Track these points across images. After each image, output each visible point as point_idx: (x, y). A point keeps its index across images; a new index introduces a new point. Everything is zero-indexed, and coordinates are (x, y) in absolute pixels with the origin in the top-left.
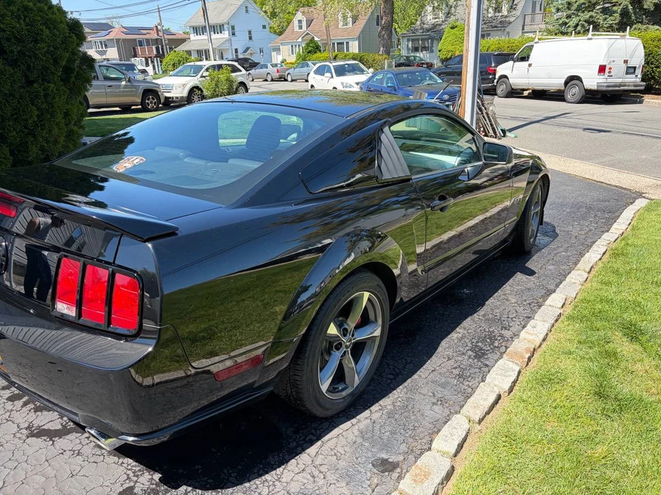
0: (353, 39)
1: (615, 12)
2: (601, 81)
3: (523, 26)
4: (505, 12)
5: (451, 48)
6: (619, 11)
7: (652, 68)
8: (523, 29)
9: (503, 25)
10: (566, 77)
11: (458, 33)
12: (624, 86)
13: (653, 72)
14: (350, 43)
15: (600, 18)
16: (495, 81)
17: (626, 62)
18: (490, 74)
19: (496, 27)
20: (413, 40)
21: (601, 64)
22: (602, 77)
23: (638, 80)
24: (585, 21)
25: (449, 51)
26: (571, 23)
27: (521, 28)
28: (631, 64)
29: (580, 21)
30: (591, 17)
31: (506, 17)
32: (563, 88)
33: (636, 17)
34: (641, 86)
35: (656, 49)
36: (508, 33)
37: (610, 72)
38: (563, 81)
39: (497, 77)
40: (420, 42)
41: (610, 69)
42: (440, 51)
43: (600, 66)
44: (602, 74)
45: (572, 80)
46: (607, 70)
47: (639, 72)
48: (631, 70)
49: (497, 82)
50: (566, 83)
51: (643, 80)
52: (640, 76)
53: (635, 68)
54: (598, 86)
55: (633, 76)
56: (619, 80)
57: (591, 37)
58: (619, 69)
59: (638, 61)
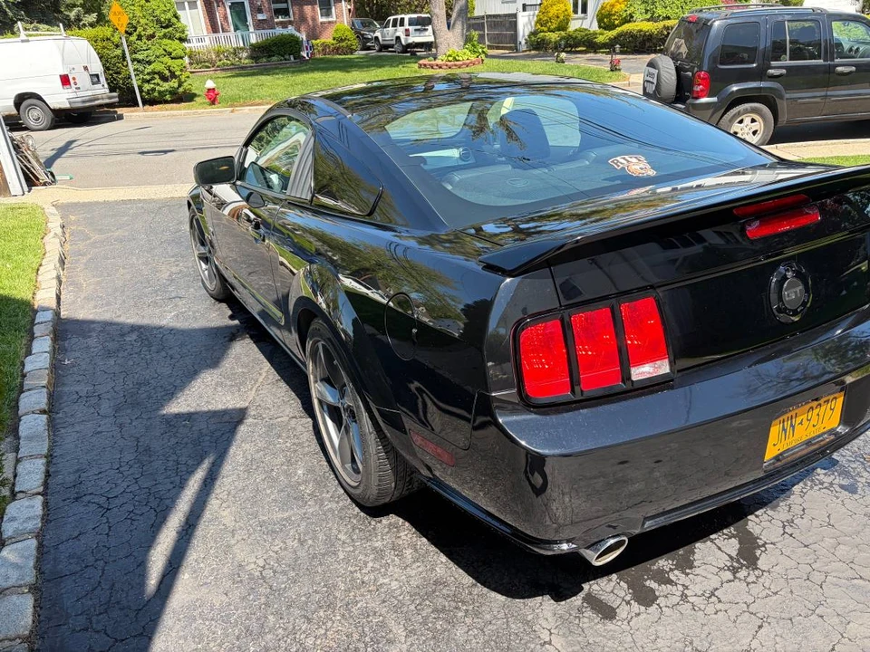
2: (71, 96)
7: (111, 75)
10: (14, 96)
12: (98, 99)
13: (115, 79)
17: (86, 68)
21: (63, 73)
22: (70, 90)
23: (107, 91)
28: (93, 71)
32: (14, 112)
34: (112, 97)
35: (106, 50)
37: (75, 84)
38: (11, 103)
41: (74, 79)
43: (61, 76)
44: (68, 86)
45: (26, 98)
46: (72, 81)
47: (102, 79)
48: (95, 78)
50: (17, 105)
51: (112, 90)
52: (106, 86)
53: (97, 76)
54: (70, 103)
55: (99, 86)
56: (90, 93)
57: (26, 38)
58: (83, 80)
59: (97, 67)
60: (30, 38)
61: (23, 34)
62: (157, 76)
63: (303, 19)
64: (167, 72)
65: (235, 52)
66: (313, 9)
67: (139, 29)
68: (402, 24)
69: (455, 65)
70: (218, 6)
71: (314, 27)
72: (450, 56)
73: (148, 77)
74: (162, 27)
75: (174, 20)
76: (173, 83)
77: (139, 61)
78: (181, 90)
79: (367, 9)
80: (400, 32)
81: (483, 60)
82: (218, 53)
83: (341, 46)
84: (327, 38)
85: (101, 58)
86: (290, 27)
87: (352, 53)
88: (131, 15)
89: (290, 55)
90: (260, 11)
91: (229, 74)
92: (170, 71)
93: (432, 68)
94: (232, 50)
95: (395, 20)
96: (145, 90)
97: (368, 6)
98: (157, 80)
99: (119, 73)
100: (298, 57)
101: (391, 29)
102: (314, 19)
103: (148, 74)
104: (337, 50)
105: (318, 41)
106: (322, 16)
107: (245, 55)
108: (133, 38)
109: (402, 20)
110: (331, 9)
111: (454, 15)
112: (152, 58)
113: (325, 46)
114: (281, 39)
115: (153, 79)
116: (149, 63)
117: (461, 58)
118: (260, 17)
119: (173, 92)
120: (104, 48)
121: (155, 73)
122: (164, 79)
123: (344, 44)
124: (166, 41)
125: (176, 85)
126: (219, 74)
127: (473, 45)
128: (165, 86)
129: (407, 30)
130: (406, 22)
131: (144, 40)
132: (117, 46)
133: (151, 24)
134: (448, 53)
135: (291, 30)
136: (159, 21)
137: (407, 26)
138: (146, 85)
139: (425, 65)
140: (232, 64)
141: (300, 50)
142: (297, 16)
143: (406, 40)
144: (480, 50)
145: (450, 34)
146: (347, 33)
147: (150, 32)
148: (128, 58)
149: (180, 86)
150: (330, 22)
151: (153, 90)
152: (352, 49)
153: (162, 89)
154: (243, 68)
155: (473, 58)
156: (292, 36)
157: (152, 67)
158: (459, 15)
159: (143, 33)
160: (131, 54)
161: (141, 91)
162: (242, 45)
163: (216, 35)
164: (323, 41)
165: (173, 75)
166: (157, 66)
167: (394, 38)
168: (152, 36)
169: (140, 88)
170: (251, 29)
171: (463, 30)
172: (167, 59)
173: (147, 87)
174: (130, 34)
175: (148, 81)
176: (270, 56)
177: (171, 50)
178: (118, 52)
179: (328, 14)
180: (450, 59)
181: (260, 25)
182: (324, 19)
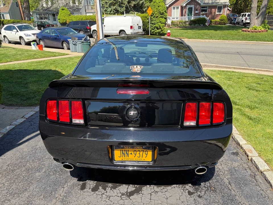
0: (6, 13)
1: (124, 7)
2: (132, 31)
3: (85, 10)
4: (77, 4)
5: (64, 18)
6: (125, 6)
8: (86, 12)
9: (78, 10)
10: (119, 30)
11: (66, 12)
12: (139, 33)
14: (5, 15)
15: (119, 9)
16: (91, 32)
17: (138, 25)
18: (88, 29)
19: (75, 10)
20: (39, 14)
21: (131, 25)
22: (132, 30)
23: (142, 31)
24: (114, 10)
25: (64, 20)
26: (108, 10)
27: (85, 11)
28: (139, 25)
29: (112, 9)
30: (116, 8)
31: (78, 6)
32: (118, 34)
33: (130, 9)
34: (143, 33)
35: (145, 20)
36: (81, 13)
37: (134, 28)
38: (118, 32)
39: (92, 30)
40: (43, 15)
41: (134, 27)
42: (59, 19)
43: (131, 26)
45: (121, 31)
46: (133, 28)
47: (142, 28)
49: (92, 32)
50: (120, 33)
52: (142, 30)
53: (140, 27)
54: (131, 33)
55: (140, 29)
56: (137, 31)
57: (125, 16)
58: (136, 27)
59: (141, 24)
60: (126, 16)
61: (125, 15)
62: (156, 28)
63: (211, 13)
64: (159, 27)
65: (185, 22)
66: (215, 10)
67: (155, 15)
68: (245, 16)
69: (255, 31)
70: (184, 8)
71: (214, 15)
72: (254, 28)
73: (153, 28)
74: (161, 14)
75: (164, 13)
76: (160, 30)
77: (152, 24)
78: (161, 32)
79: (236, 10)
80: (244, 19)
81: (267, 31)
82: (180, 23)
83: (222, 22)
84: (218, 19)
85: (143, 22)
86: (204, 15)
87: (225, 25)
88: (153, 11)
89: (202, 24)
90: (197, 10)
91: (181, 28)
92: (160, 27)
93: (246, 32)
94: (184, 22)
95: (243, 14)
96: (152, 31)
97: (236, 9)
98: (156, 29)
99: (146, 26)
100: (204, 25)
101: (241, 17)
102: (215, 13)
103: (154, 27)
104: (220, 23)
105: (214, 20)
106: (218, 12)
107: (188, 23)
108: (152, 17)
109: (246, 14)
110: (221, 10)
111: (259, 14)
112: (156, 23)
113: (216, 22)
114: (200, 19)
115: (155, 28)
116: (155, 24)
117: (258, 29)
118: (196, 12)
119: (159, 33)
120: (145, 19)
121: (156, 27)
122: (158, 29)
123: (223, 21)
124: (161, 18)
125: (160, 31)
126: (178, 28)
127: (265, 25)
128: (158, 31)
129: (246, 18)
130: (247, 15)
131: (155, 18)
132: (148, 19)
133: (158, 14)
134: (253, 27)
135: (204, 16)
136: (160, 13)
137: (246, 17)
138: (152, 30)
139: (244, 30)
140: (183, 26)
141: (205, 23)
142: (209, 12)
143: (245, 21)
144: (267, 27)
145: (256, 21)
146: (225, 18)
147: (157, 16)
148: (150, 23)
149: (161, 31)
150: (220, 14)
151: (154, 32)
152: (225, 23)
153: (156, 32)
154: (186, 27)
155: (263, 29)
156: (204, 18)
157: (155, 25)
158: (261, 14)
159: (155, 16)
160: (151, 21)
161: (151, 32)
162: (188, 20)
163: (182, 17)
164: (215, 20)
165: (160, 28)
166: (157, 25)
167: (241, 20)
168: (157, 17)
169: (151, 31)
170: (193, 16)
171: (262, 19)
172: (160, 24)
173: (153, 31)
174: (152, 16)
175: (153, 29)
176: (195, 24)
177: (161, 21)
178: (148, 21)
179: (220, 11)
180: (253, 29)
181: (196, 14)
182: (218, 13)
